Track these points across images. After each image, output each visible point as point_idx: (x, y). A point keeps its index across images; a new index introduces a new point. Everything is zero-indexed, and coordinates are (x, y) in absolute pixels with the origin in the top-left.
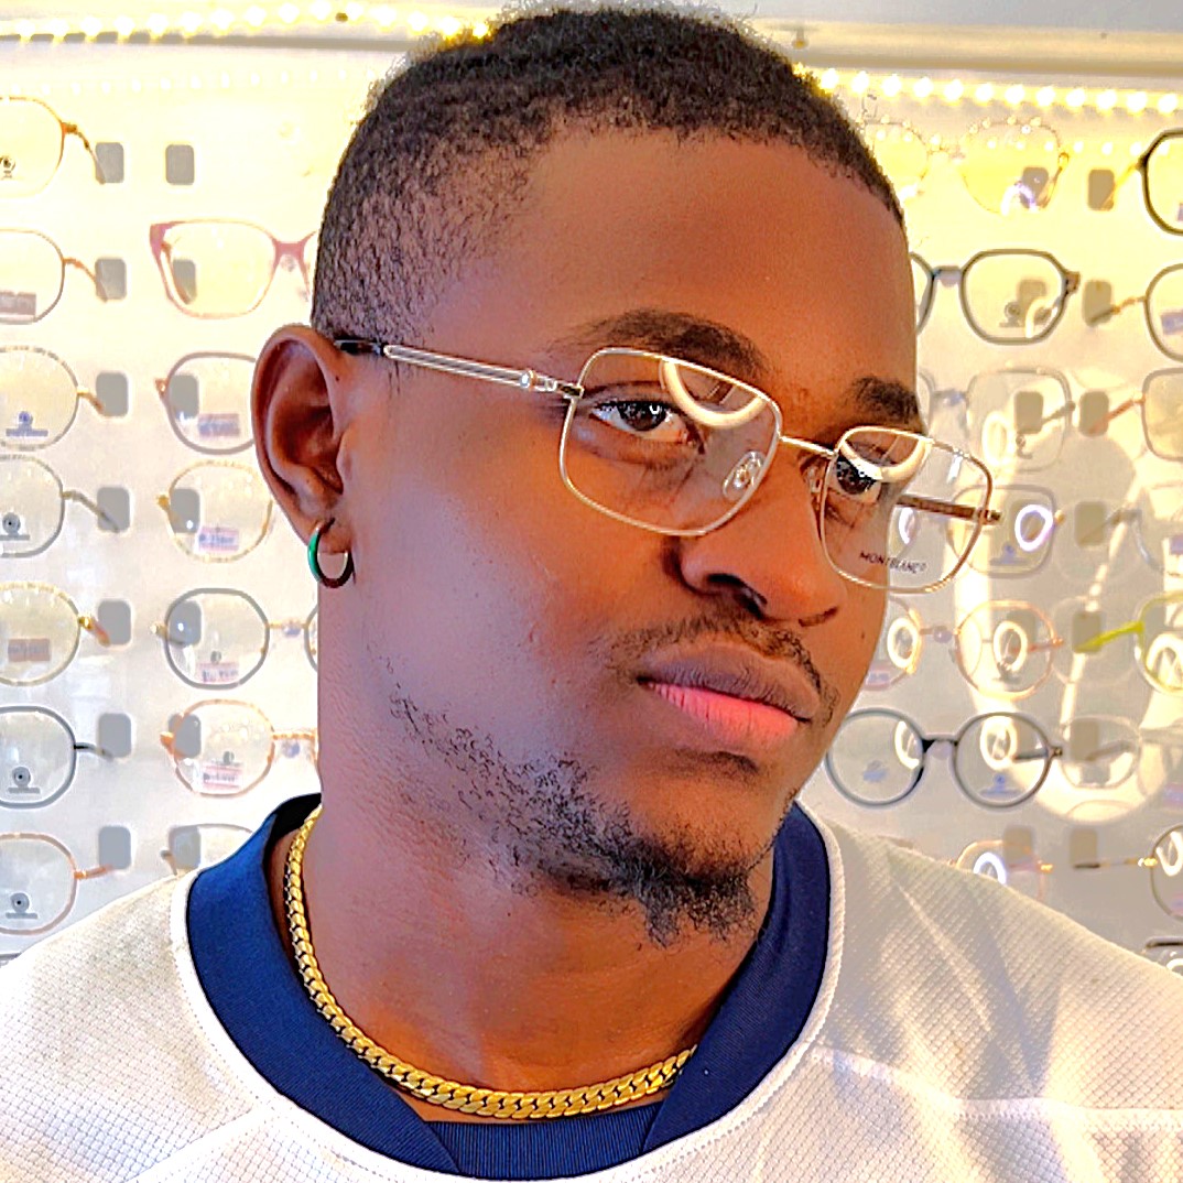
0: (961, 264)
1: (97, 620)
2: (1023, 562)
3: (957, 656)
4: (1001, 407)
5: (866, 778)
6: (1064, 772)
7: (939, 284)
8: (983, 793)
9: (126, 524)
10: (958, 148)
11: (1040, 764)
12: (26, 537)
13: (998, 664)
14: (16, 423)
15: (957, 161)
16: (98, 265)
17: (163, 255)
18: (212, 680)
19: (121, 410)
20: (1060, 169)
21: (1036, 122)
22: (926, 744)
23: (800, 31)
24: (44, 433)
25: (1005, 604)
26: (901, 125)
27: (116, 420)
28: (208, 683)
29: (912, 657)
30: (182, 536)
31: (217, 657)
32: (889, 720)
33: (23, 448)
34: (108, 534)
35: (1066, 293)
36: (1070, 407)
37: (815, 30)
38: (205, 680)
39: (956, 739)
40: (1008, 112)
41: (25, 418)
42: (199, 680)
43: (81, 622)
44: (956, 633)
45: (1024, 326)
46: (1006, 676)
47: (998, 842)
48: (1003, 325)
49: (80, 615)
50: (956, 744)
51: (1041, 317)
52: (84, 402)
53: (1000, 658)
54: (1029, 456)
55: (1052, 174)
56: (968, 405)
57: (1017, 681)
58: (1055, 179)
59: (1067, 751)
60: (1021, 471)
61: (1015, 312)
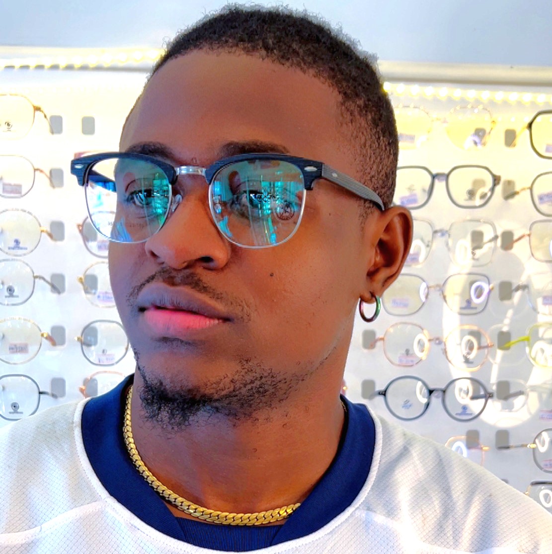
0: (446, 172)
1: (50, 334)
2: (475, 308)
3: (445, 351)
4: (464, 237)
6: (493, 405)
7: (436, 181)
9: (64, 290)
10: (445, 119)
11: (483, 401)
13: (464, 356)
14: (12, 244)
15: (445, 124)
16: (51, 172)
18: (102, 362)
19: (61, 237)
20: (492, 129)
21: (481, 107)
22: (431, 392)
25: (467, 327)
26: (419, 108)
27: (59, 243)
28: (101, 364)
29: (424, 352)
30: (89, 296)
31: (105, 352)
32: (415, 381)
33: (16, 255)
34: (55, 295)
35: (495, 185)
36: (496, 237)
38: (100, 362)
39: (444, 390)
40: (468, 103)
42: (98, 363)
43: (42, 335)
44: (444, 341)
45: (475, 200)
46: (467, 361)
47: (463, 437)
49: (42, 333)
50: (444, 392)
51: (483, 196)
52: (44, 235)
53: (465, 352)
54: (478, 260)
55: (488, 131)
56: (449, 236)
57: (472, 363)
58: (490, 133)
59: (495, 395)
60: (474, 266)
61: (471, 194)
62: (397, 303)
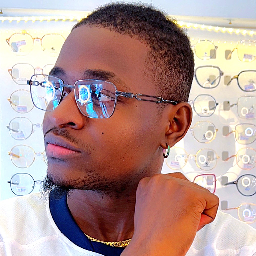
5: (246, 190)
23: (230, 20)
37: (234, 20)
62: (243, 138)
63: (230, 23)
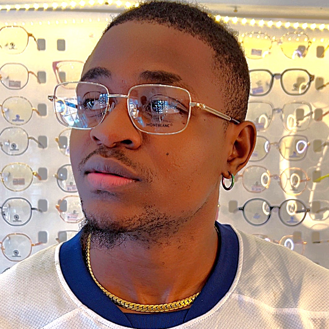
0: (281, 73)
1: (38, 173)
2: (299, 157)
3: (280, 183)
4: (292, 113)
5: (254, 217)
6: (310, 216)
7: (275, 79)
8: (287, 222)
9: (46, 146)
10: (280, 40)
11: (303, 214)
12: (18, 150)
13: (292, 186)
14: (15, 118)
15: (280, 44)
16: (38, 73)
17: (56, 71)
18: (71, 190)
19: (45, 114)
20: (309, 46)
21: (302, 33)
22: (271, 208)
23: (236, 7)
24: (23, 121)
25: (294, 168)
26: (264, 34)
27: (43, 117)
28: (69, 191)
29: (268, 183)
30: (62, 150)
31: (72, 184)
32: (261, 201)
33: (17, 125)
34: (41, 149)
35: (311, 81)
36: (312, 113)
37: (240, 7)
38: (68, 190)
39: (279, 207)
40: (294, 30)
41: (18, 116)
42: (66, 190)
43: (33, 173)
44: (280, 177)
45: (298, 90)
46: (294, 189)
47: (291, 236)
48: (293, 90)
49: (33, 172)
50: (280, 208)
51: (304, 88)
52: (34, 112)
53: (292, 184)
54: (300, 127)
55: (307, 47)
56: (283, 113)
57: (297, 190)
58: (307, 49)
59: (311, 210)
60: (298, 131)
61: (296, 86)
63: (236, 11)
